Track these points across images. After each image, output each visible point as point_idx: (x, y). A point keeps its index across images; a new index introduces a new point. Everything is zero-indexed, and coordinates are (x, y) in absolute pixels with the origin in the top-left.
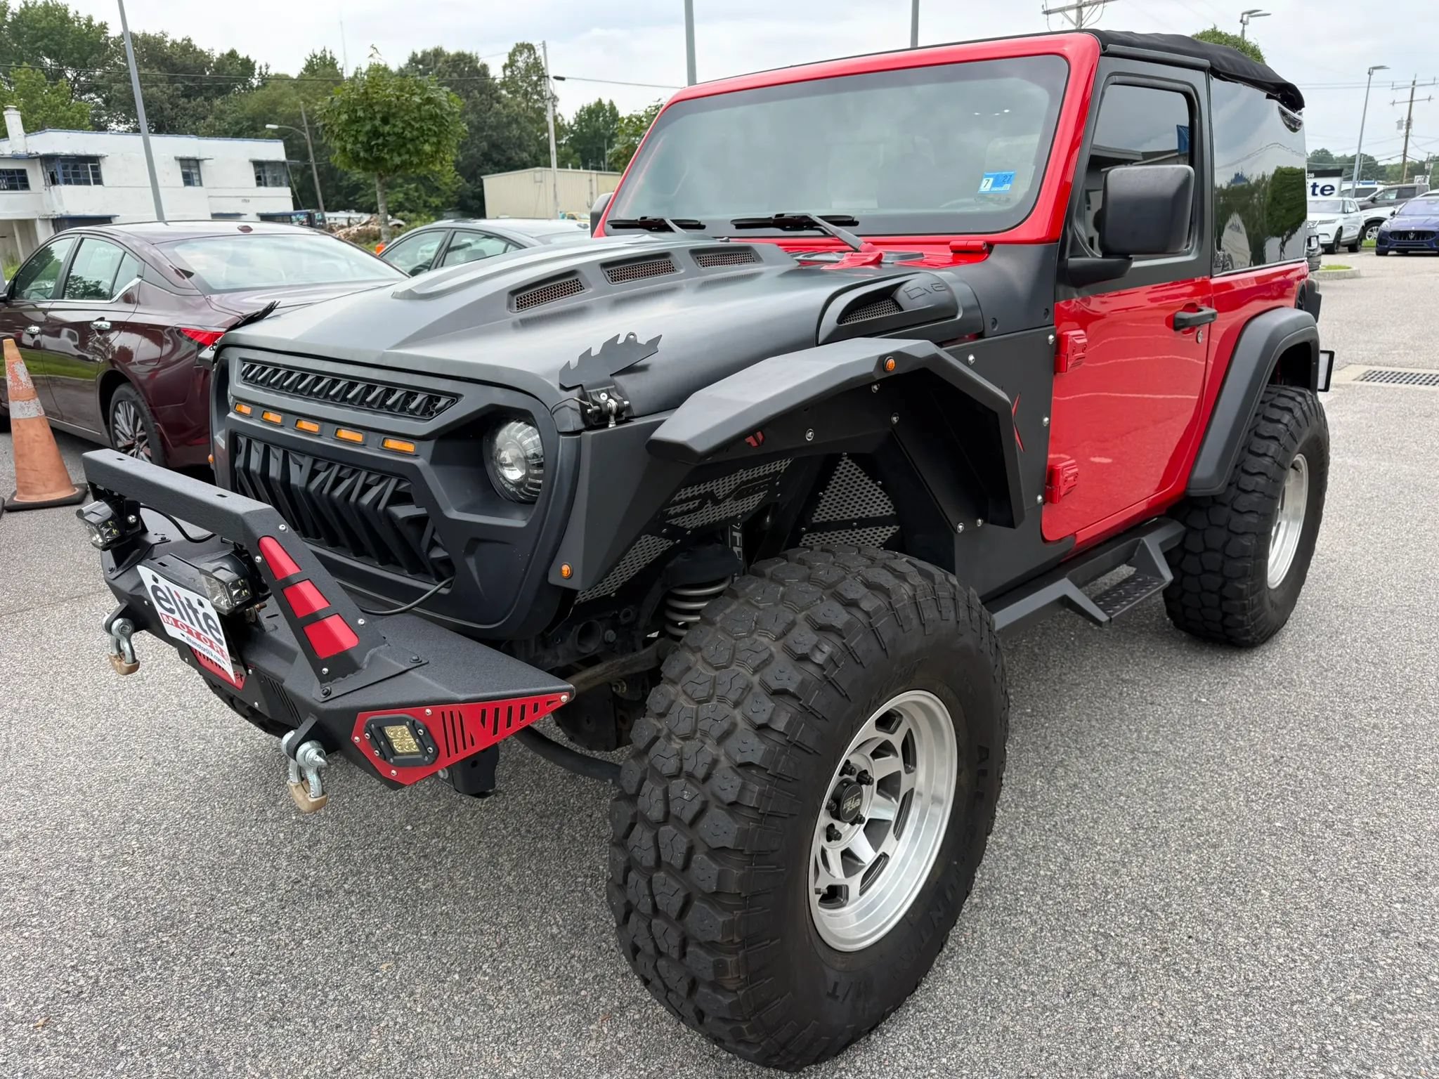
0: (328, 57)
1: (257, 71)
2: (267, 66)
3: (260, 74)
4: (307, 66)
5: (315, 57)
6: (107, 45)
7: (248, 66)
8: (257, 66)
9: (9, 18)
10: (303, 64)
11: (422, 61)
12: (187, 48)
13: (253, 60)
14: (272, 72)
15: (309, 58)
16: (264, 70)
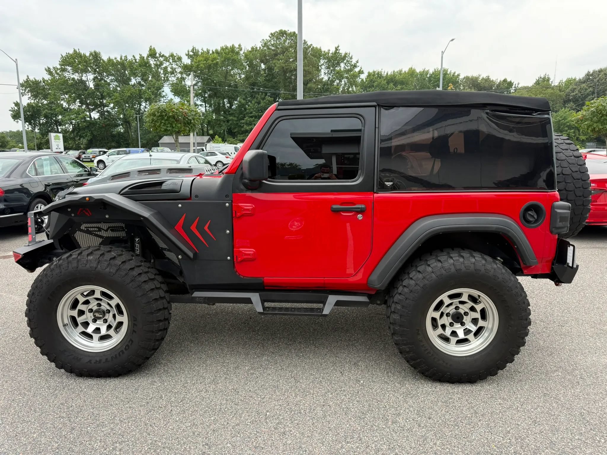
0: (547, 77)
1: (514, 86)
2: (518, 84)
3: (515, 87)
4: (536, 82)
5: (541, 78)
6: (458, 82)
7: (510, 84)
8: (514, 84)
9: (428, 76)
10: (534, 81)
11: (592, 75)
12: (487, 80)
13: (513, 82)
14: (520, 86)
15: (538, 79)
16: (517, 85)
